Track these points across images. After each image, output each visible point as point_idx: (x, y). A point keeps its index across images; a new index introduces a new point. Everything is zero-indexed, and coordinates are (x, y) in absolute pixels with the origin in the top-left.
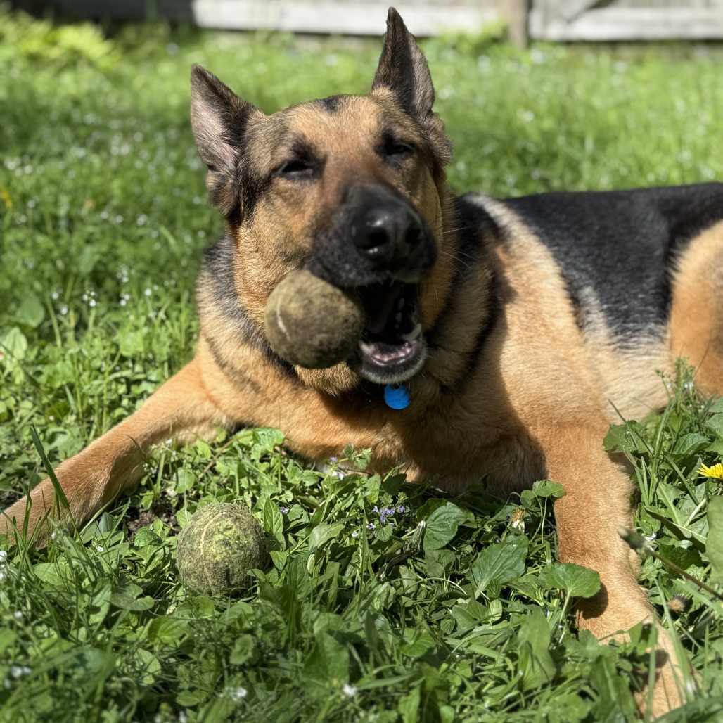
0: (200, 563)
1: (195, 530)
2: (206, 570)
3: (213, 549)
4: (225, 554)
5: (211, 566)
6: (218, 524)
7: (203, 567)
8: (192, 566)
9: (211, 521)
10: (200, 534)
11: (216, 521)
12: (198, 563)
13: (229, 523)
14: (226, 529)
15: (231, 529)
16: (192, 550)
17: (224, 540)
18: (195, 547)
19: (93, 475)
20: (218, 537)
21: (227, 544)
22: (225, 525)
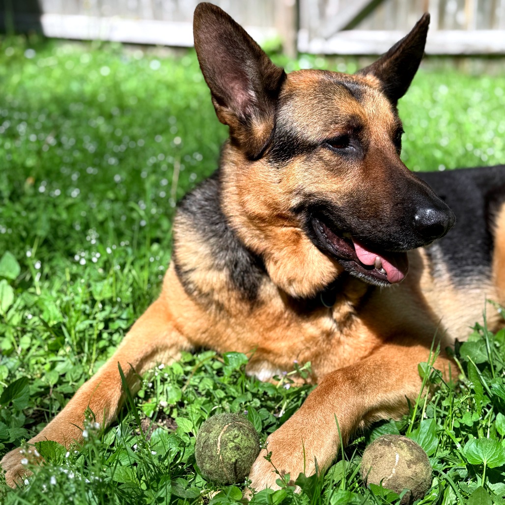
0: (220, 465)
1: (211, 441)
2: (225, 469)
3: (229, 454)
4: (238, 456)
5: (229, 466)
6: (228, 434)
7: (222, 468)
8: (213, 468)
9: (222, 433)
10: (216, 443)
11: (225, 432)
12: (218, 465)
13: (236, 432)
14: (235, 437)
15: (238, 436)
16: (213, 456)
17: (236, 446)
18: (214, 454)
19: (110, 393)
20: (231, 445)
21: (238, 448)
22: (234, 434)
